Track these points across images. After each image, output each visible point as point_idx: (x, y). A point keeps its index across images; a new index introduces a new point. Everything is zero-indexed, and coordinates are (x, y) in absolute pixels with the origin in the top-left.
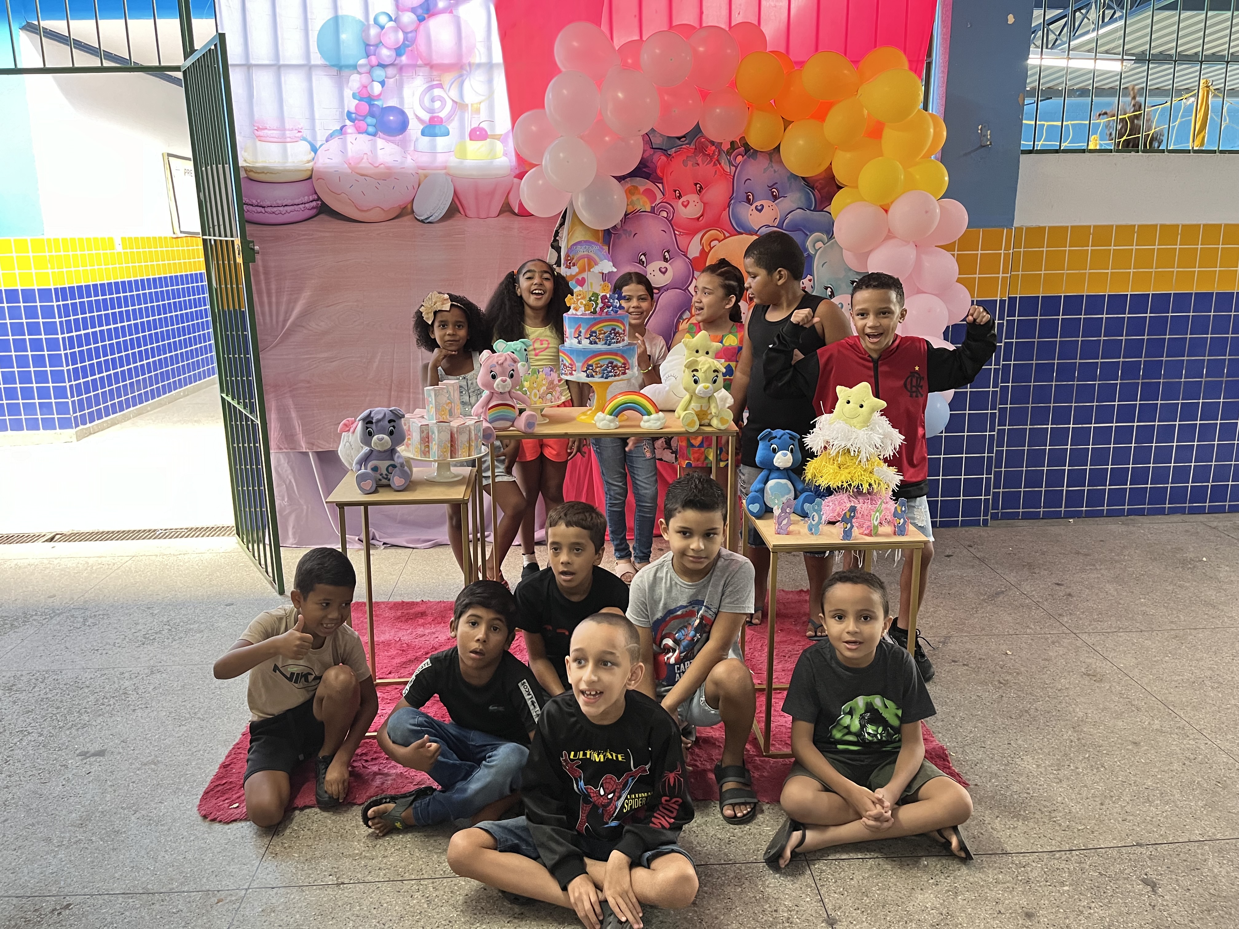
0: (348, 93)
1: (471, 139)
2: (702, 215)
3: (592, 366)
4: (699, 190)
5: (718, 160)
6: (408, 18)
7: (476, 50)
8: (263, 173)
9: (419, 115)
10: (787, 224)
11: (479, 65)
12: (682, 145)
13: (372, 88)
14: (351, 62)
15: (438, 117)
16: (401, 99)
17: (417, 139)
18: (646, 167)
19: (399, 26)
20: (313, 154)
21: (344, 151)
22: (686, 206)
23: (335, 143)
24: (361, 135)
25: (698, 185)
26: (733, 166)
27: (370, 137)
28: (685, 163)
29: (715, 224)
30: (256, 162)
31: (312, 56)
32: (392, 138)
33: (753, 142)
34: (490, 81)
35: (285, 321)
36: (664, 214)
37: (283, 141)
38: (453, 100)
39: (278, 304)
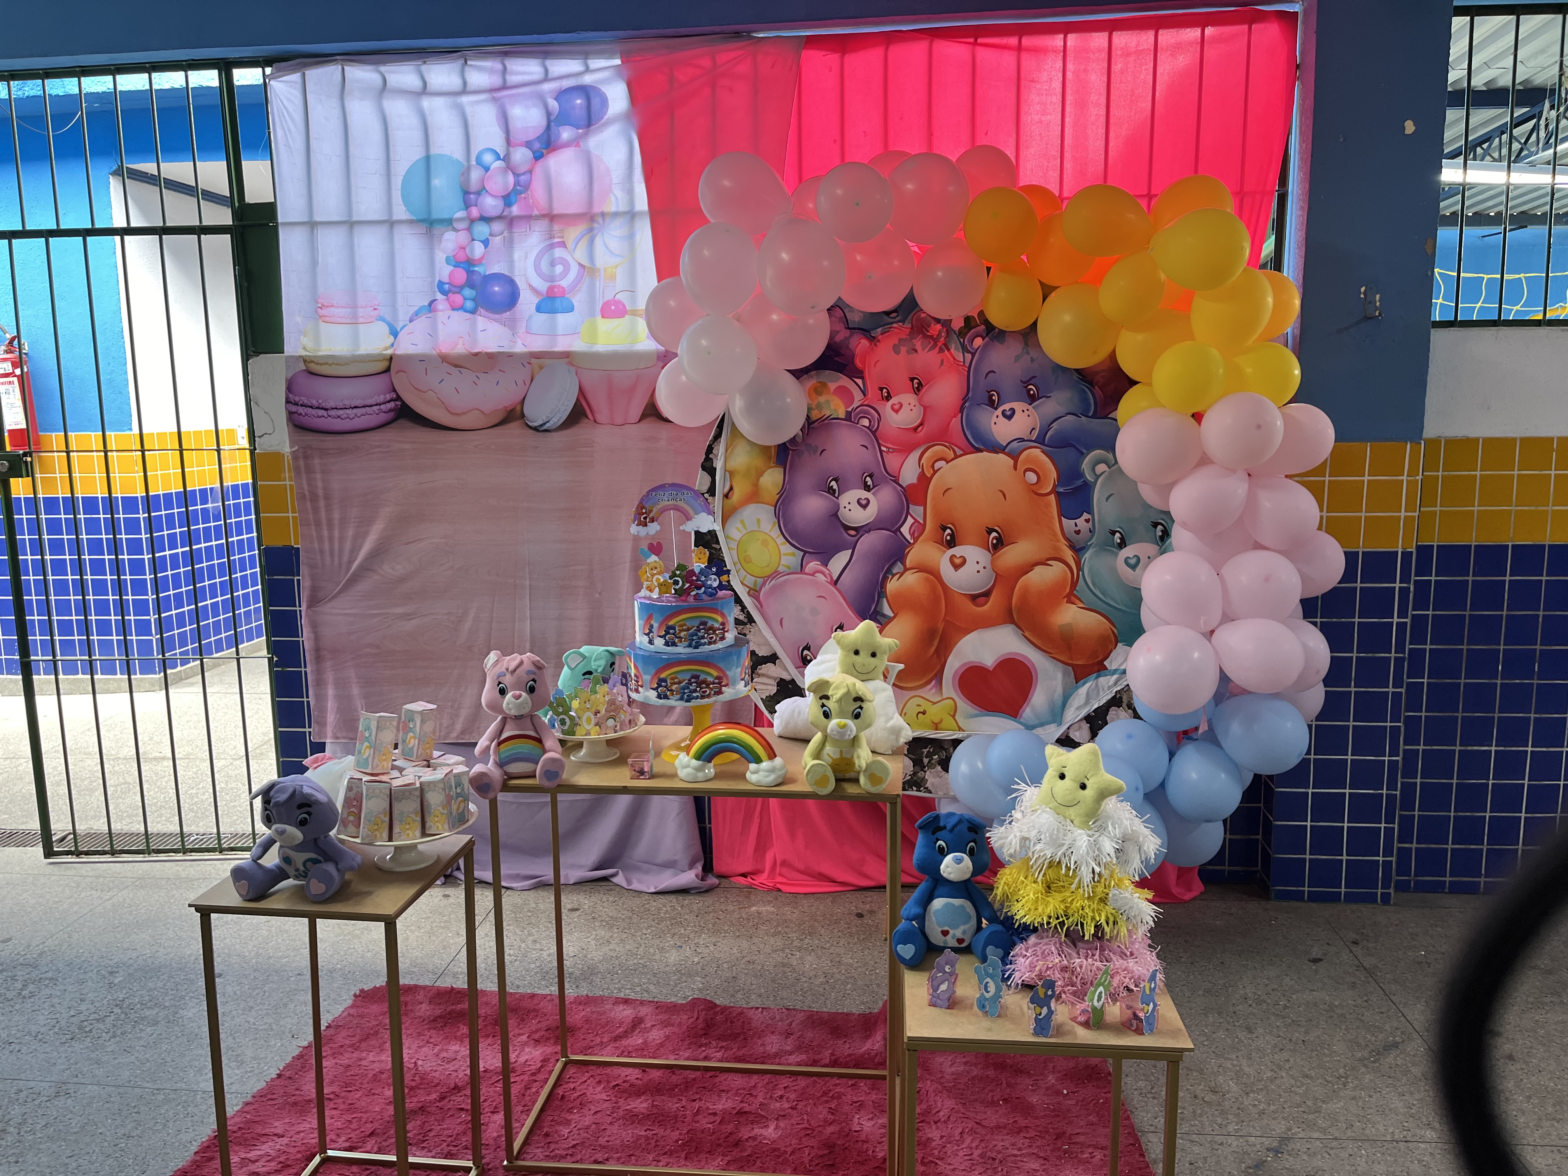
0: (440, 257)
1: (603, 317)
2: (921, 424)
3: (665, 681)
4: (917, 388)
5: (945, 345)
6: (521, 155)
7: (612, 195)
8: (327, 364)
9: (534, 285)
10: (1051, 436)
11: (616, 215)
12: (892, 323)
13: (472, 250)
14: (445, 216)
15: (559, 286)
16: (511, 263)
17: (530, 317)
18: (839, 354)
19: (509, 166)
20: (392, 338)
21: (433, 334)
22: (897, 411)
23: (422, 323)
24: (455, 313)
25: (916, 381)
26: (969, 352)
27: (468, 315)
28: (896, 349)
29: (940, 436)
30: (319, 351)
31: (395, 210)
32: (497, 316)
33: (997, 318)
34: (631, 237)
35: (350, 562)
36: (866, 422)
37: (354, 321)
38: (579, 264)
39: (342, 539)
